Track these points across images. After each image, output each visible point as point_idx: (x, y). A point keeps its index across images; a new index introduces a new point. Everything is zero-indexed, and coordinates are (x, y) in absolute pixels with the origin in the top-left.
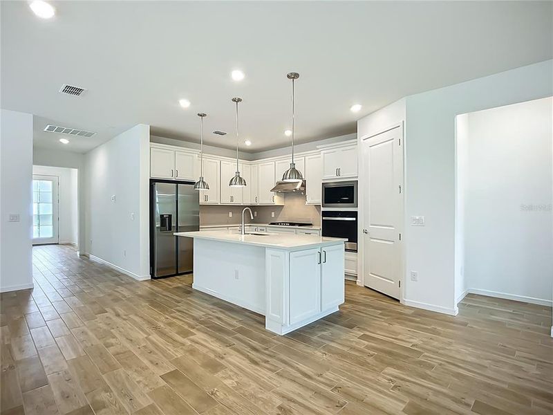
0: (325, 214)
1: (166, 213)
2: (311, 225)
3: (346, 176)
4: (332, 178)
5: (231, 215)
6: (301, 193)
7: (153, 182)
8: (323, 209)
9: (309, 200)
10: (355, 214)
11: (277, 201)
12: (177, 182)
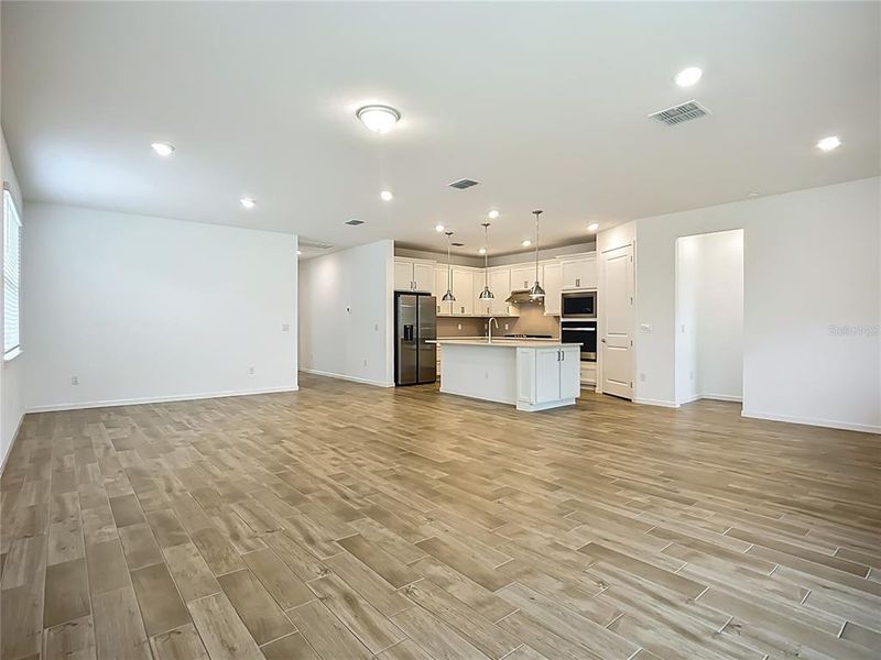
0: (564, 324)
1: (408, 324)
2: (550, 337)
3: (585, 287)
4: (572, 289)
5: (460, 327)
6: (540, 303)
7: (397, 294)
8: (562, 320)
9: (547, 312)
10: (594, 324)
11: (512, 312)
12: (417, 294)
